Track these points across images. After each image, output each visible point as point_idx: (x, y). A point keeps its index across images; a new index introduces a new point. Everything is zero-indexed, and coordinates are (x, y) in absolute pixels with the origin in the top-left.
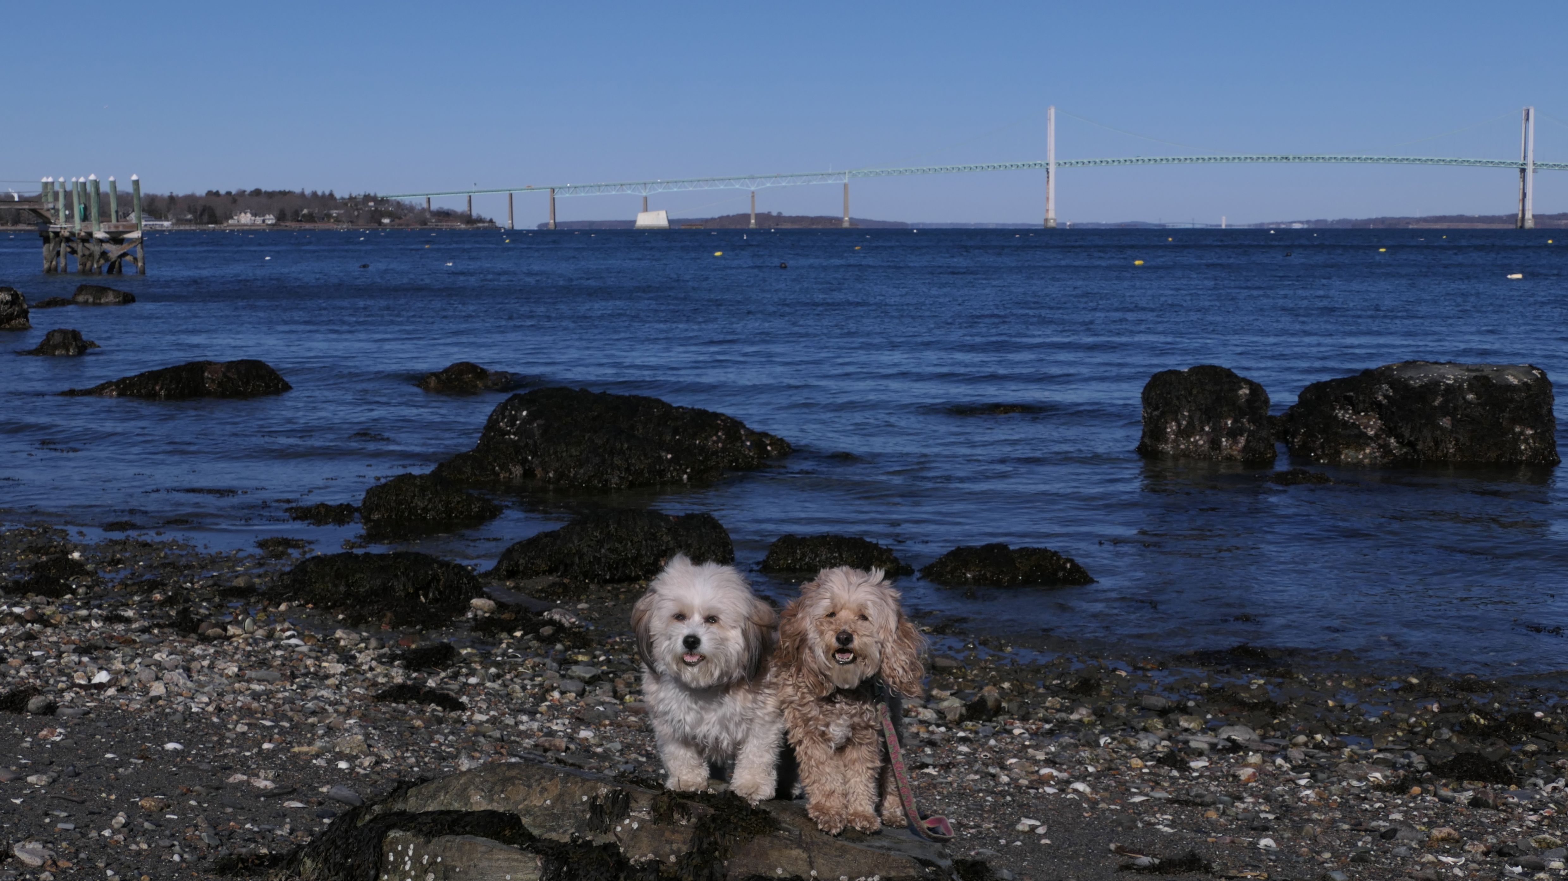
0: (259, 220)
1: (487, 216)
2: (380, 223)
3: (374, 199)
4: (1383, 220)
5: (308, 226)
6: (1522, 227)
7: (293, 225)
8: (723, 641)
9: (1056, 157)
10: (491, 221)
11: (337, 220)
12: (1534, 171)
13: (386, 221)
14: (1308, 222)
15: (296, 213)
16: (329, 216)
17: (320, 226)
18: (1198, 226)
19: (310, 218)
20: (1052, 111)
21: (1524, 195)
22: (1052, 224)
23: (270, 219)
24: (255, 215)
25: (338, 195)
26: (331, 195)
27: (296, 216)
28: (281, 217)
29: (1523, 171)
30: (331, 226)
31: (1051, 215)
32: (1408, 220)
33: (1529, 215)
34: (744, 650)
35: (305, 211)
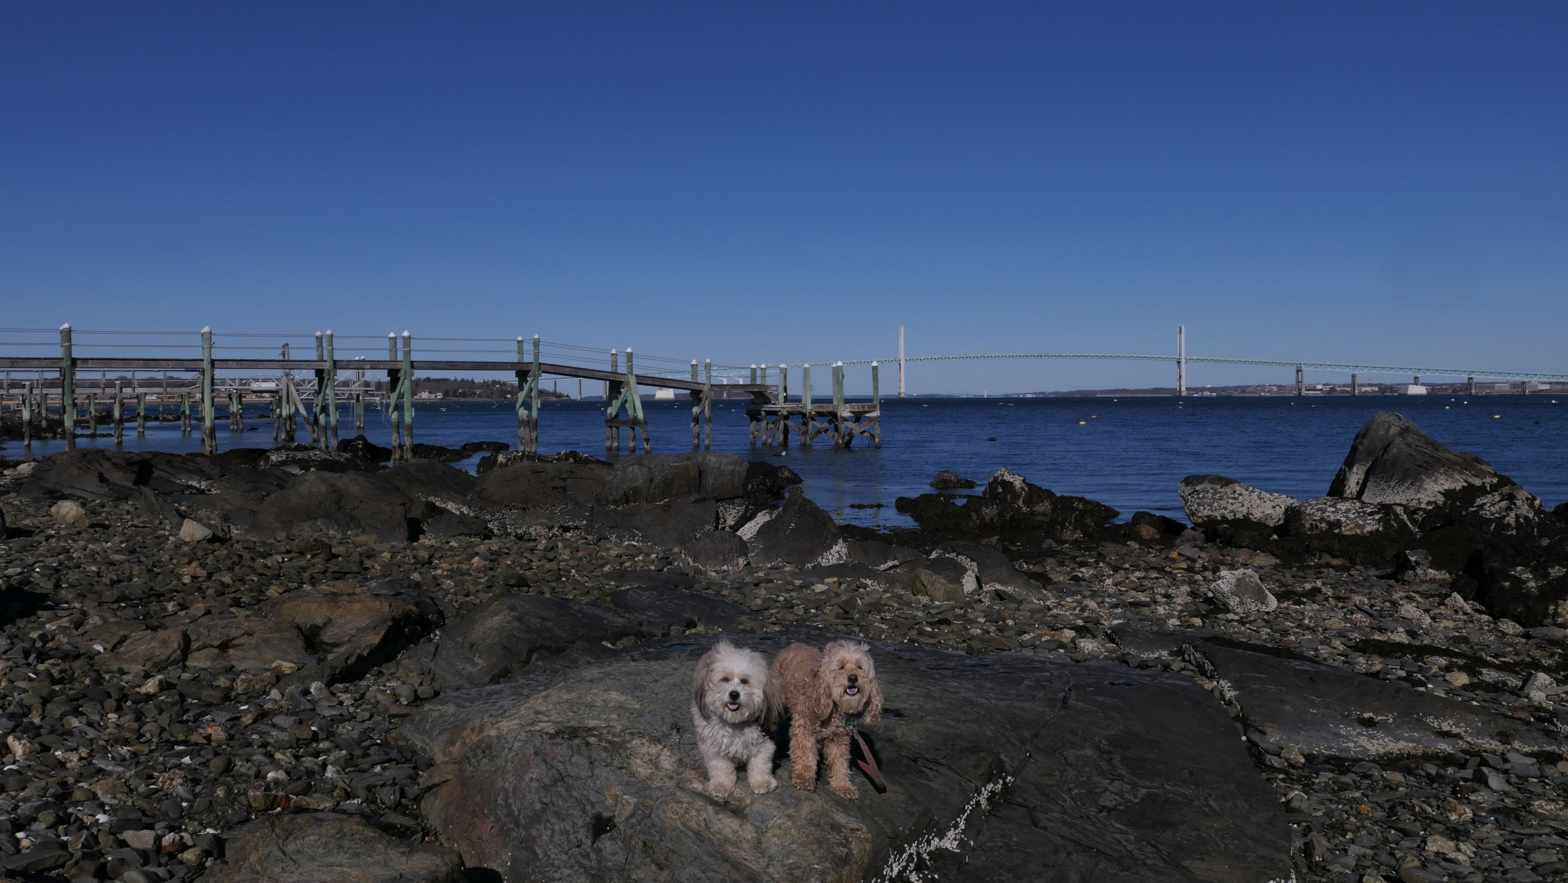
0: (433, 396)
1: (565, 393)
2: (506, 398)
3: (499, 383)
4: (1080, 392)
5: (462, 399)
6: (1180, 395)
7: (454, 399)
8: (750, 695)
9: (905, 356)
10: (567, 396)
11: (480, 396)
12: (1186, 363)
13: (509, 396)
14: (1035, 393)
15: (455, 392)
16: (475, 393)
17: (470, 399)
18: (970, 397)
19: (464, 395)
20: (902, 329)
21: (1180, 377)
22: (903, 395)
23: (440, 396)
24: (430, 393)
25: (476, 381)
26: (472, 381)
27: (455, 394)
28: (446, 394)
29: (1179, 362)
30: (476, 399)
31: (903, 390)
32: (1097, 392)
33: (1183, 389)
34: (763, 701)
35: (460, 391)
